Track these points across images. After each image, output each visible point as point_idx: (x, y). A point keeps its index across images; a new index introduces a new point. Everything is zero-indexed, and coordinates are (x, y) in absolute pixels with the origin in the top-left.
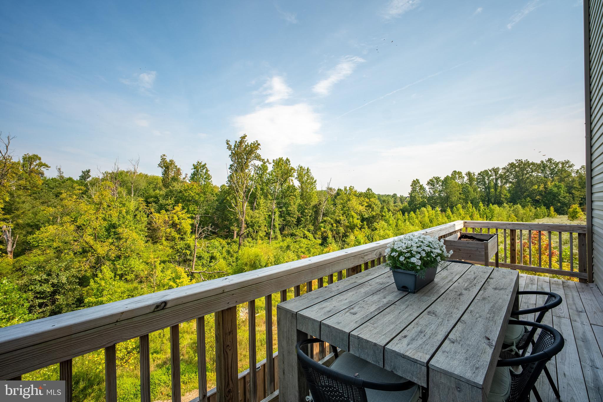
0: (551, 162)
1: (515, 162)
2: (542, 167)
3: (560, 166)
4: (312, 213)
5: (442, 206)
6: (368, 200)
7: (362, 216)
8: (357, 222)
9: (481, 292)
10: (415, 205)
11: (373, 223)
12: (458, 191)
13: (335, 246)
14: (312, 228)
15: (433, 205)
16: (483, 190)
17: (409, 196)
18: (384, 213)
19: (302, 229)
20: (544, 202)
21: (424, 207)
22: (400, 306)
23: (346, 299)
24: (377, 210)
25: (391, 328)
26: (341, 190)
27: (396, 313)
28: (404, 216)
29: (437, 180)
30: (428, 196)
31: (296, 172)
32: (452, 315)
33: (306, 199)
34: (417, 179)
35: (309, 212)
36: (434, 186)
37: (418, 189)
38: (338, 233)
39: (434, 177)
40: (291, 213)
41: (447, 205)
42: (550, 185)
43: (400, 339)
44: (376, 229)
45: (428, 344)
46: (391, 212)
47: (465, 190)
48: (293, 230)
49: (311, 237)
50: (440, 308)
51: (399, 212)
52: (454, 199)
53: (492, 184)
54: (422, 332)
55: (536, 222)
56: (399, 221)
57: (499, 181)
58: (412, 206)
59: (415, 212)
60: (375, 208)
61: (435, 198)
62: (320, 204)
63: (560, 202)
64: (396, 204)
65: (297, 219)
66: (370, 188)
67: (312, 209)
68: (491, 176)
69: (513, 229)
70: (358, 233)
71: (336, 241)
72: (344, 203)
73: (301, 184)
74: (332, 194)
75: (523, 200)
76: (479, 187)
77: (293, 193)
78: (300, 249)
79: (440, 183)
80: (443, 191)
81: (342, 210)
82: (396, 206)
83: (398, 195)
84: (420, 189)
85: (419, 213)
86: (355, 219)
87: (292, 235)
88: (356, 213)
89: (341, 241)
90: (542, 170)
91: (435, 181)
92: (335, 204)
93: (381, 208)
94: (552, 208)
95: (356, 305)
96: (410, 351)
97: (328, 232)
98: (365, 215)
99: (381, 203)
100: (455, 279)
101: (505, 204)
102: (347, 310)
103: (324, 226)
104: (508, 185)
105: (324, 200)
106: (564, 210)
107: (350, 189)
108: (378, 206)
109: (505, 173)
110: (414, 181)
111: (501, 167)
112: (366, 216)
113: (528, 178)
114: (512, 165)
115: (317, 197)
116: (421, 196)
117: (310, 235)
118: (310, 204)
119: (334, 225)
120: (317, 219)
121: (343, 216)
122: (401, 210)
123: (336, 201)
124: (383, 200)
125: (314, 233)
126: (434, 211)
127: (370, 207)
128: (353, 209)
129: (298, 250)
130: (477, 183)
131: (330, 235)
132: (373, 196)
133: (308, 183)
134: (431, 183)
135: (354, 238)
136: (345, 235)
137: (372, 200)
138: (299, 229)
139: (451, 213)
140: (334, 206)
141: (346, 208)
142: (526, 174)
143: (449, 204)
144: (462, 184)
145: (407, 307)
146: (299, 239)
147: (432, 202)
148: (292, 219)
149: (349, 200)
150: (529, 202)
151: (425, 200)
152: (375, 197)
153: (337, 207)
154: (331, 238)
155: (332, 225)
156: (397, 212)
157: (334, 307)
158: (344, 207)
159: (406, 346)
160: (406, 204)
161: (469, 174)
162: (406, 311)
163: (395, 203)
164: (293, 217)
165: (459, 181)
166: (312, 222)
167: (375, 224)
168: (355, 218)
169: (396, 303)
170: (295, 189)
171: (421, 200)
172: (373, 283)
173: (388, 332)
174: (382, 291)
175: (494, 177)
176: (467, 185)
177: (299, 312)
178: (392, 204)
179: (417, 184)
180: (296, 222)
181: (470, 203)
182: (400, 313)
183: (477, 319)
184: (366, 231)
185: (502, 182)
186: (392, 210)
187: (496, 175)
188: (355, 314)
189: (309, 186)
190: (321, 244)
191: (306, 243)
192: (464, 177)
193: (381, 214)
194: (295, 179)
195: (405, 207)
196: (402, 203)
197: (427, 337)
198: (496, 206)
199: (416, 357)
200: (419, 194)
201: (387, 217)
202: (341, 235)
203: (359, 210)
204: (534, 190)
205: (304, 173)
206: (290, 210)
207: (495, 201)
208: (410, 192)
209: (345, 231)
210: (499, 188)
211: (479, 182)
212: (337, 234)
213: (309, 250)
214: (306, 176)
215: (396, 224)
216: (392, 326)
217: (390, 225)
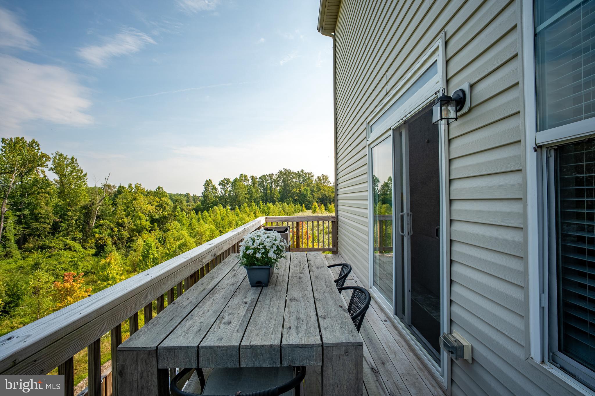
0: (303, 172)
1: (283, 171)
2: (298, 175)
3: (307, 175)
4: (79, 216)
5: (232, 204)
6: (158, 200)
7: (151, 217)
8: (146, 223)
9: (311, 273)
10: (208, 204)
11: (165, 224)
12: (244, 191)
13: (117, 254)
14: (79, 235)
15: (224, 204)
16: (263, 191)
17: (202, 195)
18: (177, 213)
19: (61, 237)
20: (299, 201)
21: (217, 206)
22: (264, 301)
23: (208, 311)
24: (169, 210)
25: (273, 324)
26: (123, 187)
27: (266, 308)
28: (197, 215)
29: (228, 181)
30: (219, 195)
31: (52, 160)
32: (307, 296)
33: (69, 198)
34: (209, 179)
35: (74, 215)
36: (225, 186)
37: (210, 189)
38: (120, 238)
39: (225, 178)
40: (41, 217)
41: (236, 203)
42: (302, 189)
43: (288, 332)
44: (168, 230)
45: (310, 327)
46: (185, 211)
47: (250, 191)
48: (44, 241)
49: (78, 247)
50: (295, 293)
51: (192, 211)
52: (241, 198)
53: (269, 186)
54: (299, 319)
55: (296, 215)
56: (193, 220)
57: (273, 185)
58: (205, 205)
59: (208, 211)
60: (167, 207)
61: (226, 197)
62: (93, 204)
63: (307, 201)
64: (189, 204)
65: (53, 225)
66: (161, 186)
67: (80, 211)
68: (268, 180)
69: (298, 221)
70: (147, 236)
71: (118, 249)
72: (128, 203)
73: (61, 178)
74: (111, 192)
75: (288, 199)
76: (259, 189)
77: (44, 189)
78: (58, 266)
79: (230, 184)
80: (233, 191)
81: (125, 211)
82: (189, 206)
83: (191, 195)
84: (212, 189)
85: (212, 211)
86: (143, 221)
87: (43, 248)
88: (145, 214)
89: (124, 247)
90: (298, 178)
91: (226, 182)
92: (116, 205)
93: (173, 208)
94: (304, 205)
95: (224, 313)
96: (303, 339)
97: (106, 239)
98: (155, 216)
99: (174, 203)
100: (288, 266)
101: (277, 203)
102: (218, 321)
103: (100, 231)
104: (279, 188)
105: (99, 199)
106: (309, 207)
107: (136, 186)
108: (170, 206)
109: (277, 178)
110: (207, 181)
111: (274, 174)
112: (157, 217)
113: (290, 183)
114: (281, 172)
115: (87, 195)
116: (213, 195)
117: (77, 245)
118: (77, 205)
119: (116, 229)
120: (88, 223)
121: (128, 218)
122: (194, 209)
123: (117, 200)
124: (176, 199)
125: (83, 242)
126: (225, 210)
127: (161, 207)
128: (141, 210)
129: (55, 267)
130: (258, 186)
131: (109, 241)
132: (164, 194)
133: (73, 177)
134: (222, 183)
135: (143, 242)
136: (130, 240)
137: (163, 199)
138: (57, 238)
139: (239, 211)
140: (113, 206)
141: (131, 208)
142: (289, 180)
143: (237, 203)
144: (247, 185)
145: (271, 301)
146: (56, 252)
147: (223, 201)
148: (43, 225)
149: (135, 199)
150: (291, 201)
151: (217, 199)
152: (166, 196)
153: (118, 207)
154: (111, 246)
155: (112, 229)
156: (191, 211)
157: (201, 323)
158: (128, 207)
159: (297, 336)
160: (199, 203)
161: (252, 177)
162: (273, 304)
163: (187, 202)
164: (44, 223)
165: (245, 183)
166: (79, 227)
167: (167, 225)
168: (143, 219)
169: (259, 299)
170: (49, 183)
171: (214, 199)
172: (224, 286)
173: (273, 329)
174: (238, 291)
175: (270, 181)
176: (251, 187)
177: (161, 345)
178: (185, 203)
179: (210, 184)
180: (50, 229)
181: (253, 202)
182: (269, 308)
183: (324, 294)
184: (157, 233)
185: (275, 185)
186: (185, 209)
187: (271, 180)
188: (229, 323)
189: (75, 181)
190: (96, 255)
191: (70, 256)
192: (249, 180)
193: (174, 214)
194: (50, 170)
195: (198, 206)
196: (195, 202)
197: (305, 321)
198: (271, 204)
199: (311, 342)
200: (211, 194)
201: (181, 217)
202: (125, 240)
203: (148, 210)
204: (294, 192)
205: (65, 163)
206: (39, 214)
207: (270, 200)
208: (203, 192)
209: (130, 235)
210: (273, 190)
211: (260, 184)
212: (119, 240)
213: (76, 264)
214: (69, 168)
215: (189, 223)
216: (273, 323)
217: (183, 225)
